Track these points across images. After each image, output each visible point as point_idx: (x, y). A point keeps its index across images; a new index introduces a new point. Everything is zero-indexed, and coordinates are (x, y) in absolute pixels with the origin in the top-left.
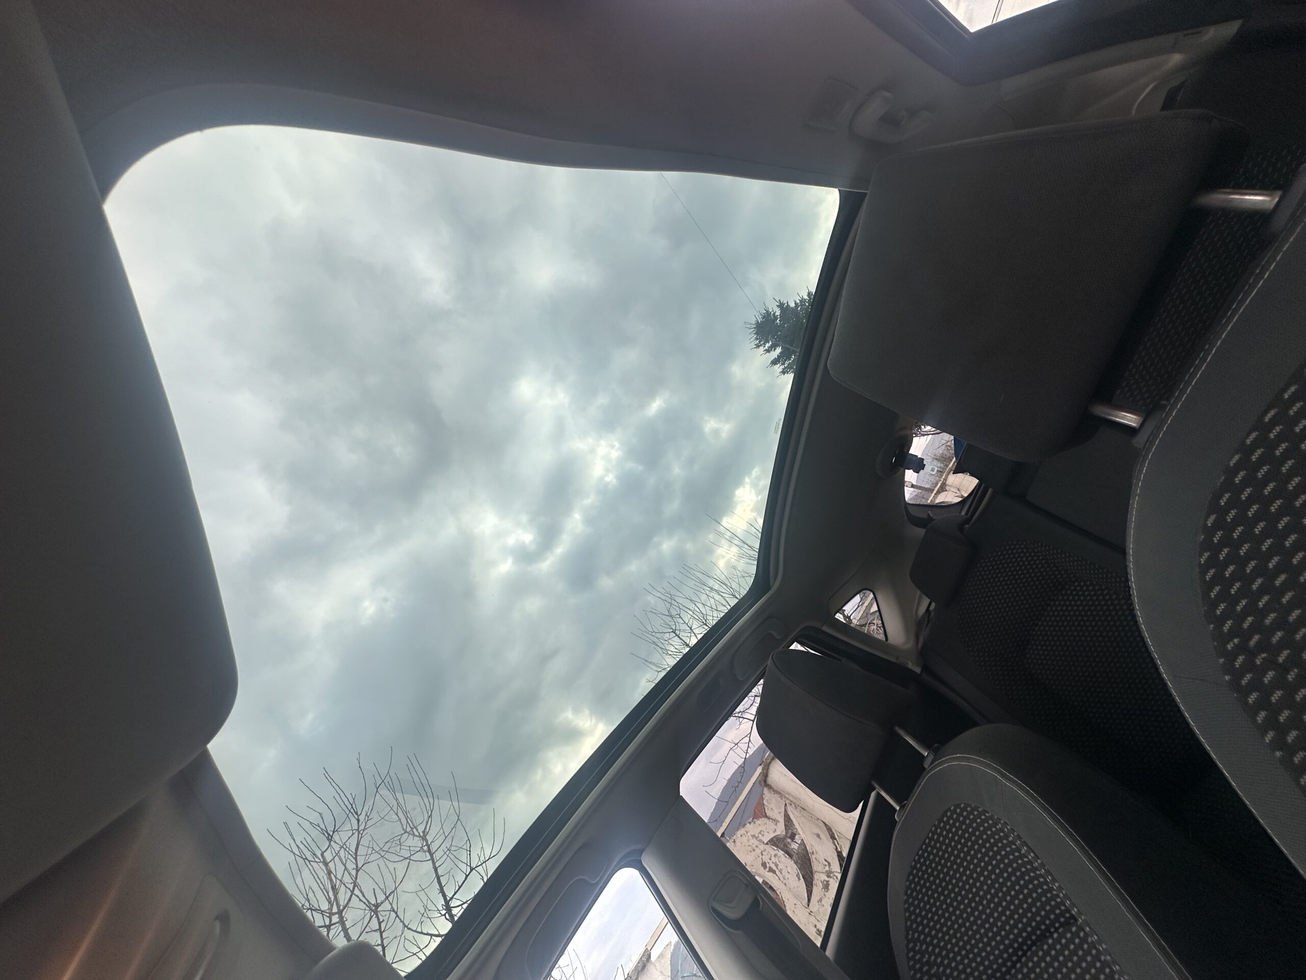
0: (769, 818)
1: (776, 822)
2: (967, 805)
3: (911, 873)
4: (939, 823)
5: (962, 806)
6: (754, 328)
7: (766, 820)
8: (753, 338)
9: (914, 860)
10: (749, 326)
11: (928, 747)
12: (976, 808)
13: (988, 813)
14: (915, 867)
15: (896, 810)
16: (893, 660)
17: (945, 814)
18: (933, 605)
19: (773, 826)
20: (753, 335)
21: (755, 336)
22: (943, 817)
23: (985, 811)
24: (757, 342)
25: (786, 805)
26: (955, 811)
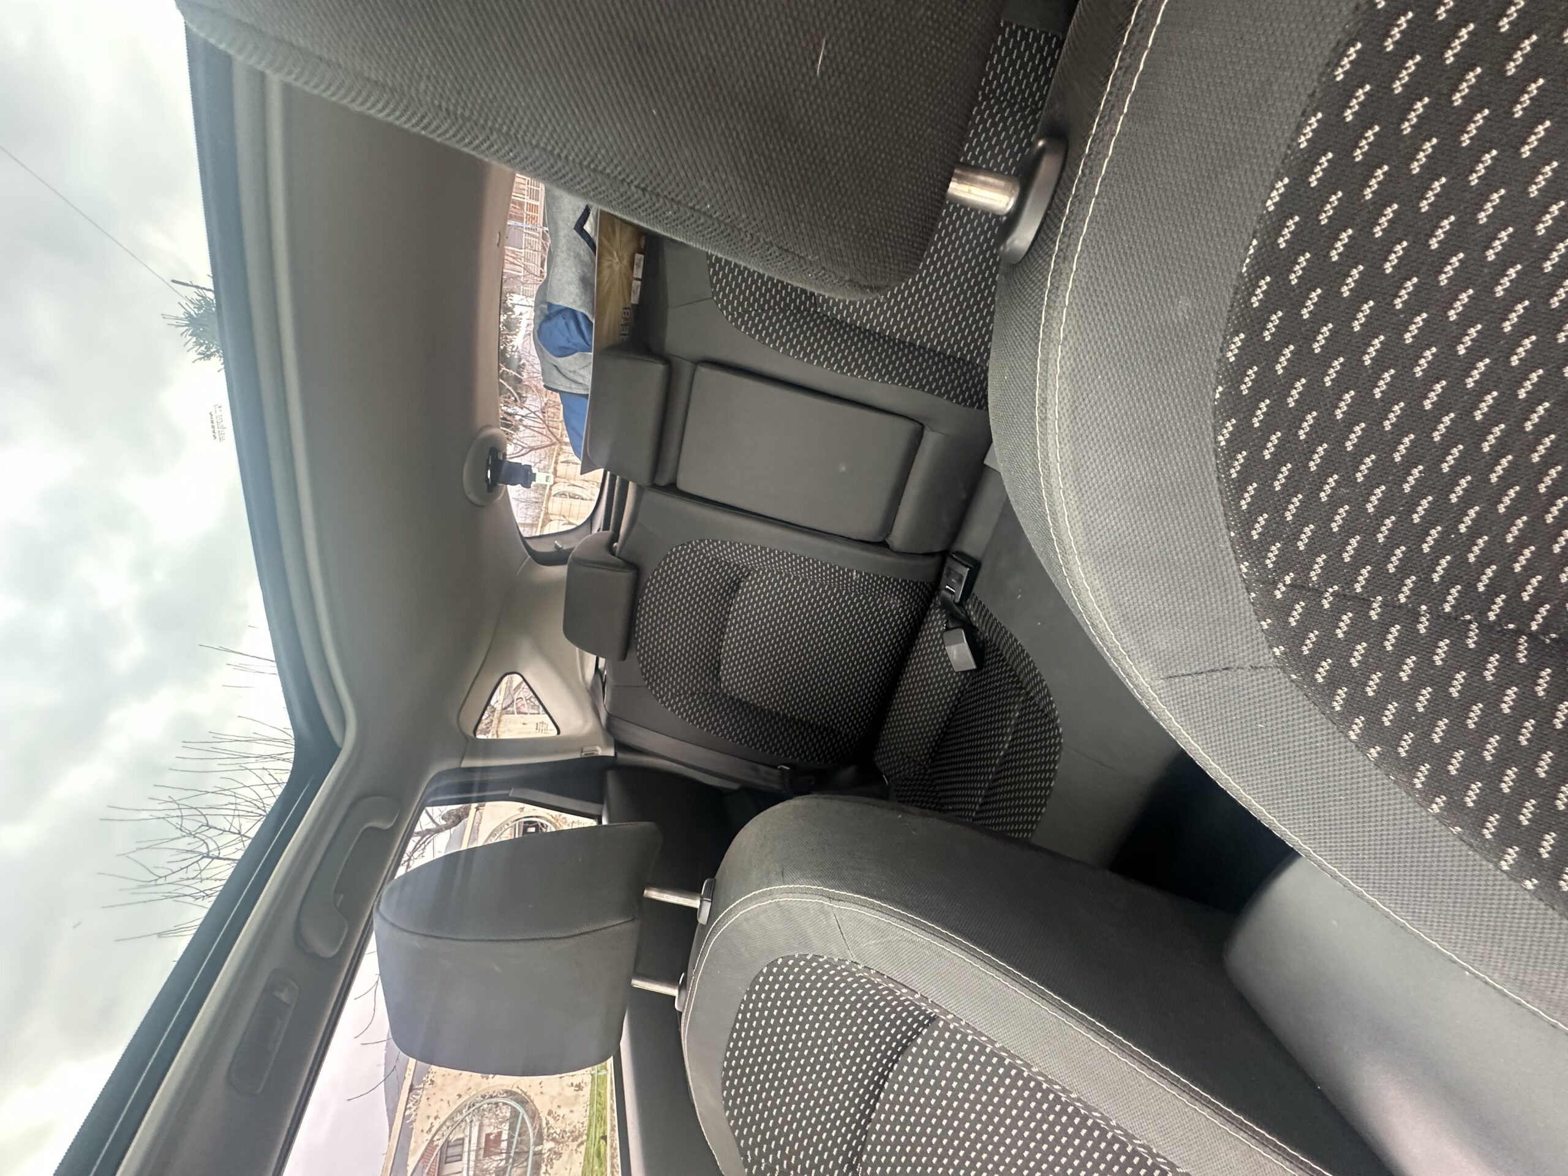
2: (786, 959)
3: (726, 1078)
4: (750, 996)
5: (780, 961)
6: (187, 325)
8: (190, 345)
9: (726, 1059)
10: (174, 322)
11: (693, 889)
12: (803, 957)
13: (822, 957)
14: (729, 1067)
15: (674, 998)
16: (577, 756)
17: (755, 981)
18: (602, 661)
20: (189, 338)
21: (194, 339)
22: (752, 986)
23: (816, 957)
24: (203, 348)
26: (770, 973)
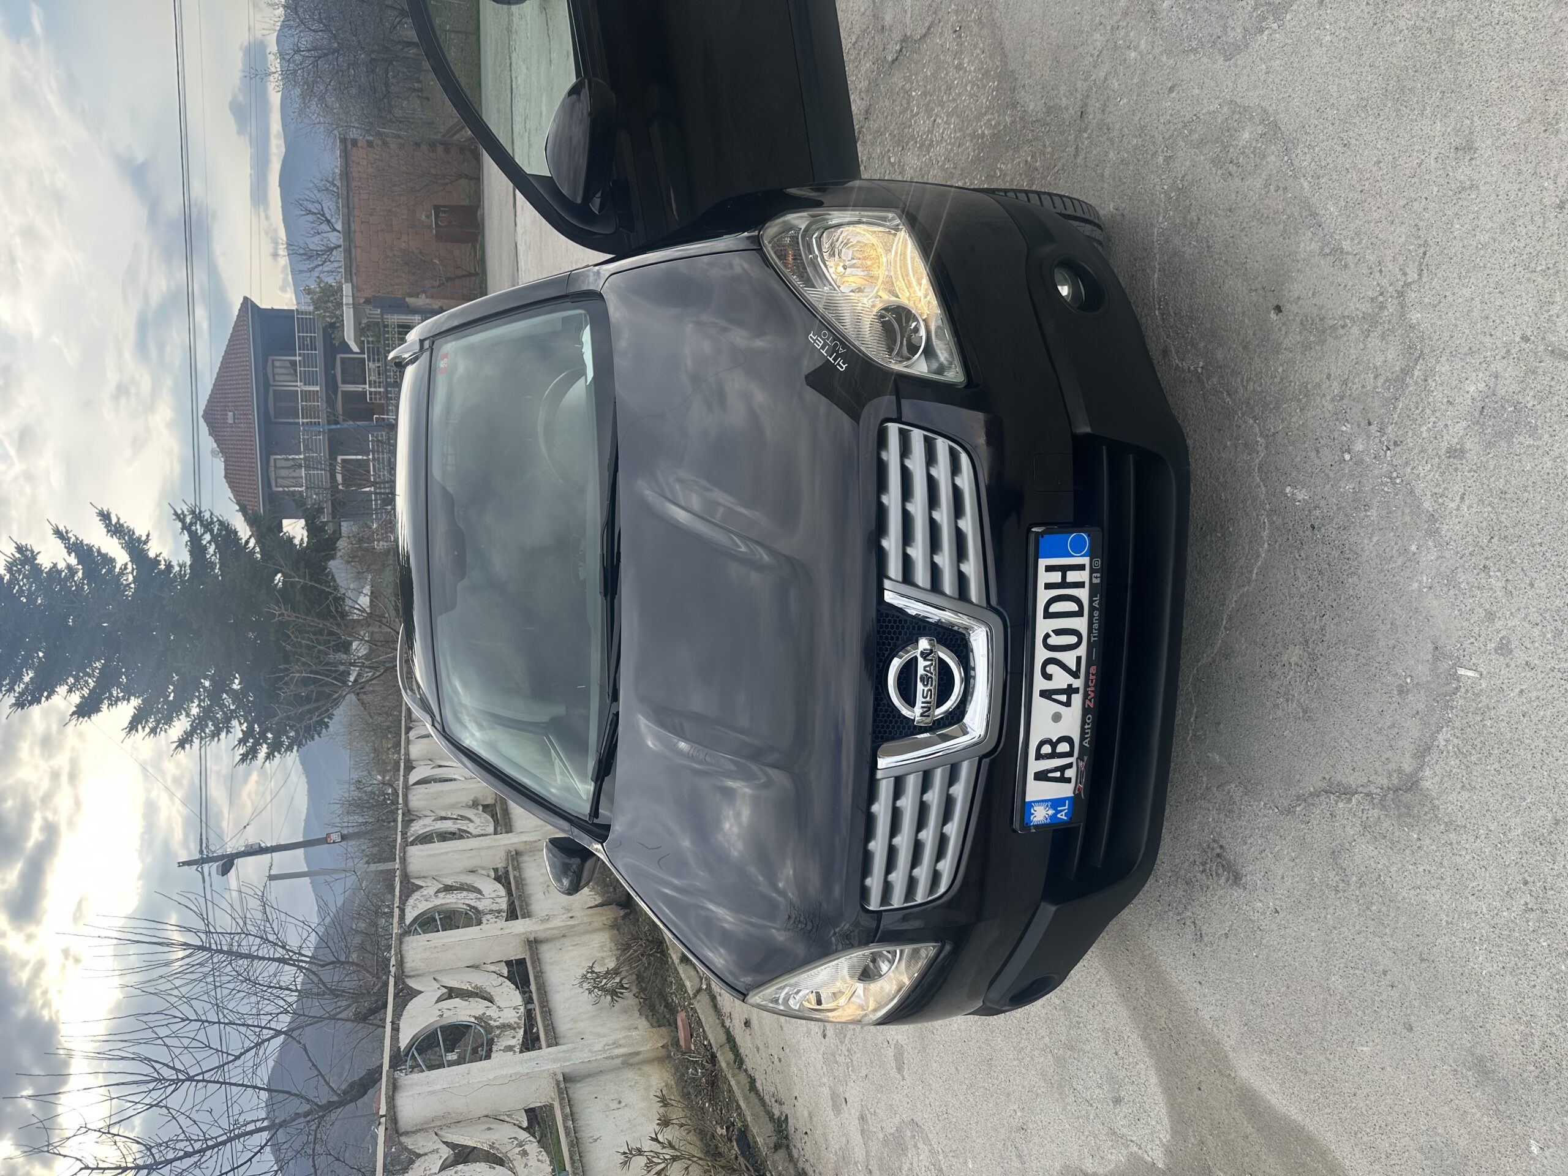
0: (426, 1154)
1: (437, 1151)
7: (423, 1158)
19: (436, 1156)
25: (436, 1134)
